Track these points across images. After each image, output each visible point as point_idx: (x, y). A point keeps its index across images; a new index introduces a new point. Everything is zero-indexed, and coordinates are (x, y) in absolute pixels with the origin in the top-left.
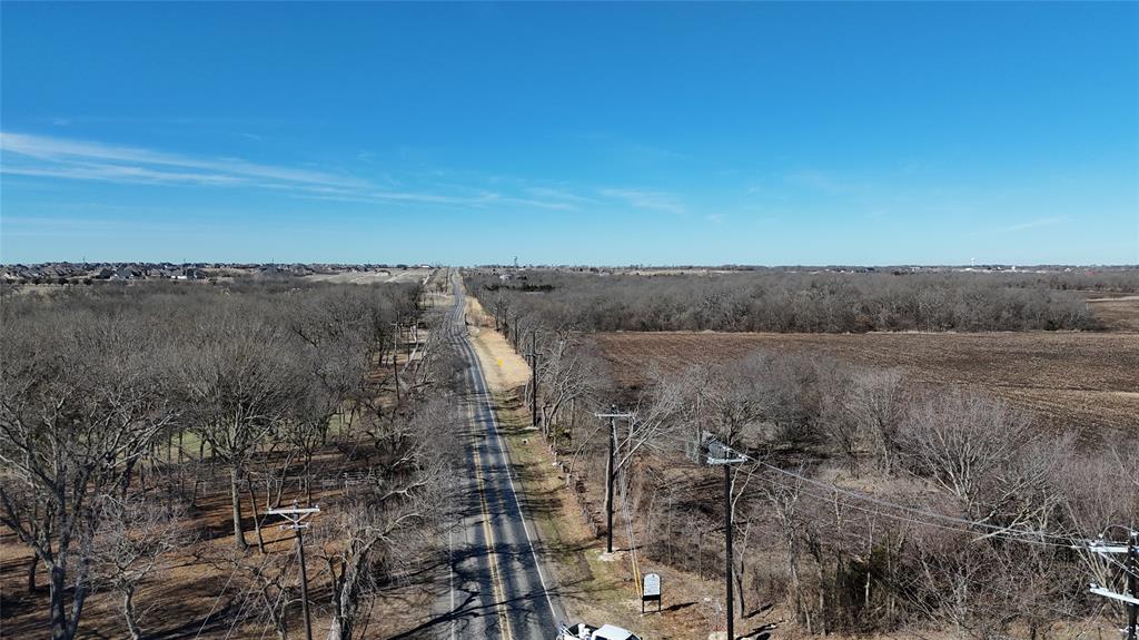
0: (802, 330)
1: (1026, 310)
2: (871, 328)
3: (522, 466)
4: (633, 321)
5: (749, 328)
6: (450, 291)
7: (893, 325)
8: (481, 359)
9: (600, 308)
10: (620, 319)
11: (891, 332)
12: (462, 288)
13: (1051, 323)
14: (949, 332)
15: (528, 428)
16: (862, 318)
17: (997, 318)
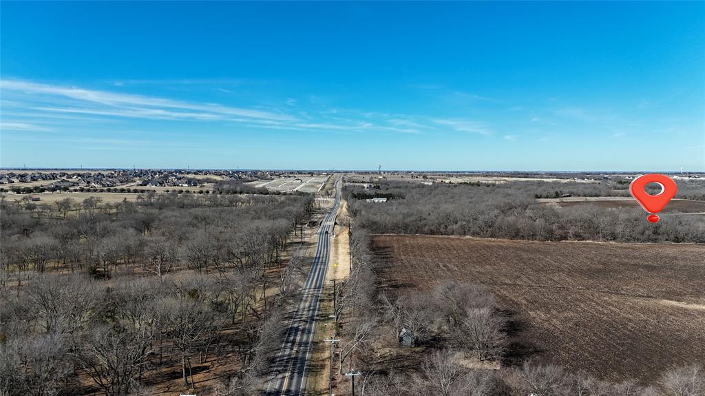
0: (523, 238)
1: (661, 230)
2: (566, 238)
3: (317, 343)
4: (426, 229)
5: (492, 236)
6: (333, 196)
7: (578, 236)
8: (331, 257)
9: (408, 220)
10: (419, 227)
11: (576, 241)
12: (341, 193)
13: (676, 238)
14: (611, 242)
15: (331, 316)
16: (558, 232)
17: (643, 233)
